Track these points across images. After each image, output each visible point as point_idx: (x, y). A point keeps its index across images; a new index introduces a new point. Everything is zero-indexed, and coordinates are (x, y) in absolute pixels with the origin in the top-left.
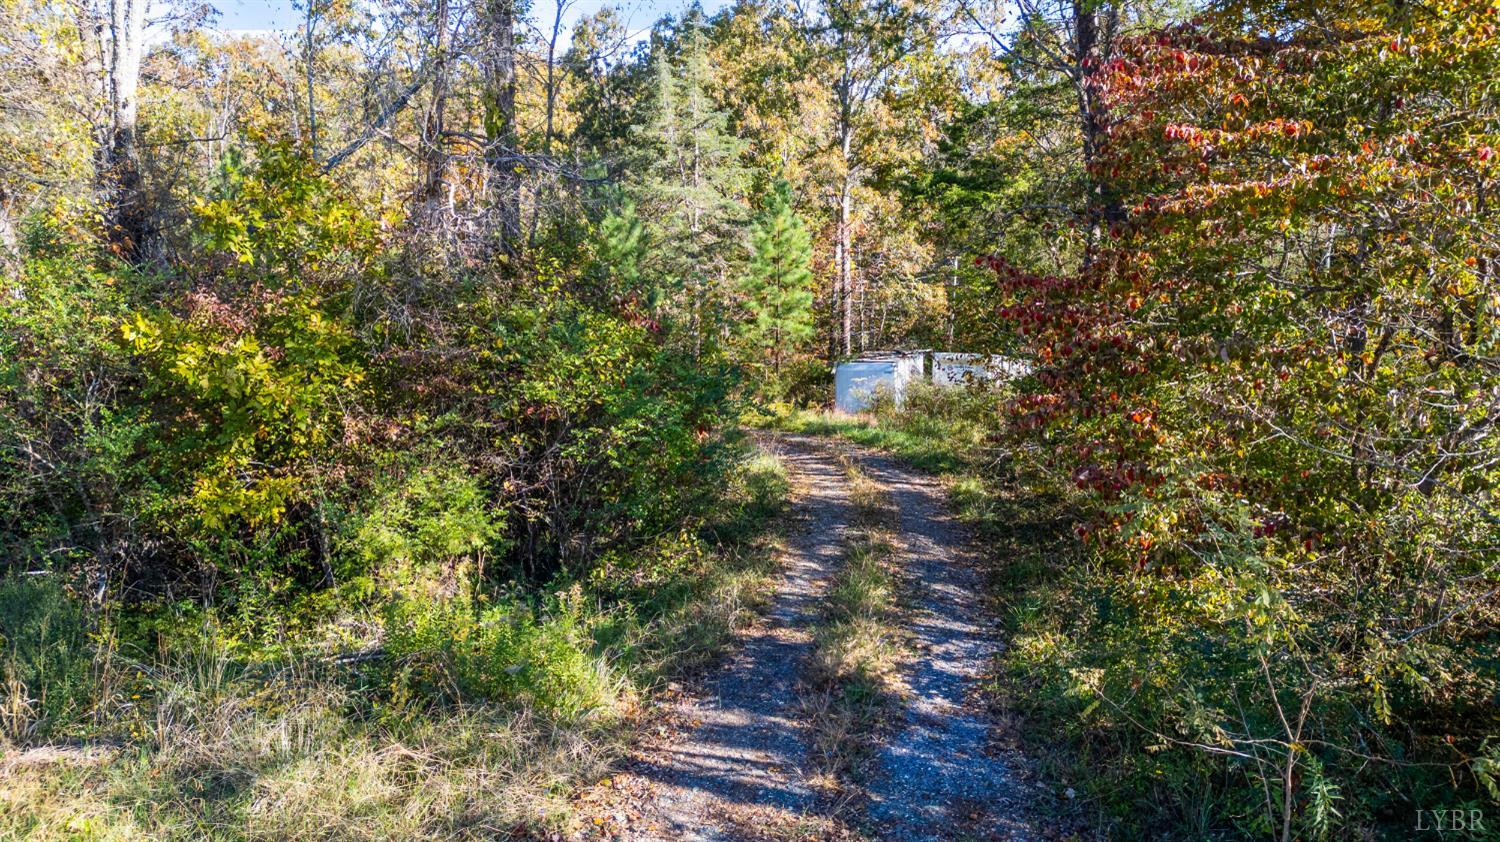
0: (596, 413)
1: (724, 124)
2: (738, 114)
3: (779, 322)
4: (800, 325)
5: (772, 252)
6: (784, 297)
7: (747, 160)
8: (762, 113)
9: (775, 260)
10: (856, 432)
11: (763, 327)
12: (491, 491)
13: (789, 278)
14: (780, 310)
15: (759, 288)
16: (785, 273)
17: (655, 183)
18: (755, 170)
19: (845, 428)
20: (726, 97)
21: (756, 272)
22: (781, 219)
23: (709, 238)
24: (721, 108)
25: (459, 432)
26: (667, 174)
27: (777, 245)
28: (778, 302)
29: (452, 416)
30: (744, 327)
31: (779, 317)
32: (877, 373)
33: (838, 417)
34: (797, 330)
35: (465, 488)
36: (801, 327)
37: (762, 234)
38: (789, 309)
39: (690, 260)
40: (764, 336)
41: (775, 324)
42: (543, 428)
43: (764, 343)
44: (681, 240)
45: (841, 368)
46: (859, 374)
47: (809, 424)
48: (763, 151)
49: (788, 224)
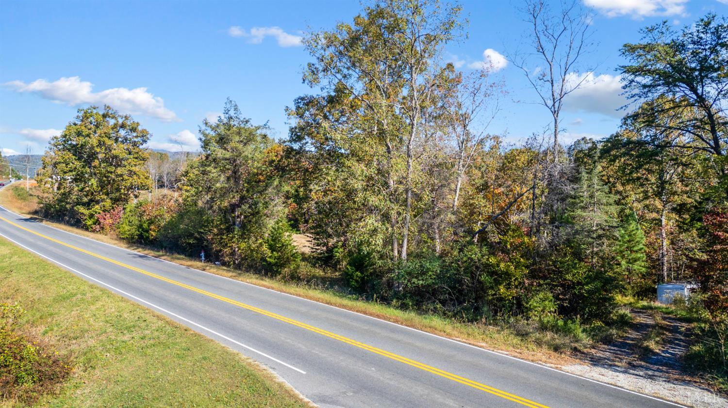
0: (579, 283)
1: (607, 191)
2: (614, 185)
3: (630, 265)
4: (640, 267)
5: (627, 238)
6: (634, 255)
7: (618, 203)
8: (623, 185)
9: (629, 241)
10: (664, 310)
11: (624, 267)
12: (556, 298)
13: (635, 249)
14: (631, 261)
15: (621, 252)
16: (633, 247)
17: (579, 212)
18: (620, 207)
19: (659, 308)
20: (608, 179)
21: (621, 246)
22: (632, 226)
23: (600, 232)
24: (606, 184)
25: (549, 284)
26: (584, 208)
27: (630, 236)
28: (630, 257)
29: (549, 281)
30: (615, 267)
31: (631, 263)
32: (677, 289)
33: (657, 304)
34: (639, 269)
35: (550, 295)
36: (641, 268)
37: (623, 232)
38: (635, 260)
39: (592, 240)
40: (624, 271)
41: (628, 266)
42: (567, 287)
43: (624, 273)
44: (589, 232)
45: (659, 286)
46: (668, 289)
47: (644, 306)
48: (624, 199)
49: (634, 228)
